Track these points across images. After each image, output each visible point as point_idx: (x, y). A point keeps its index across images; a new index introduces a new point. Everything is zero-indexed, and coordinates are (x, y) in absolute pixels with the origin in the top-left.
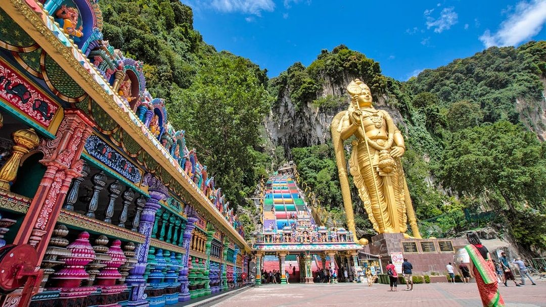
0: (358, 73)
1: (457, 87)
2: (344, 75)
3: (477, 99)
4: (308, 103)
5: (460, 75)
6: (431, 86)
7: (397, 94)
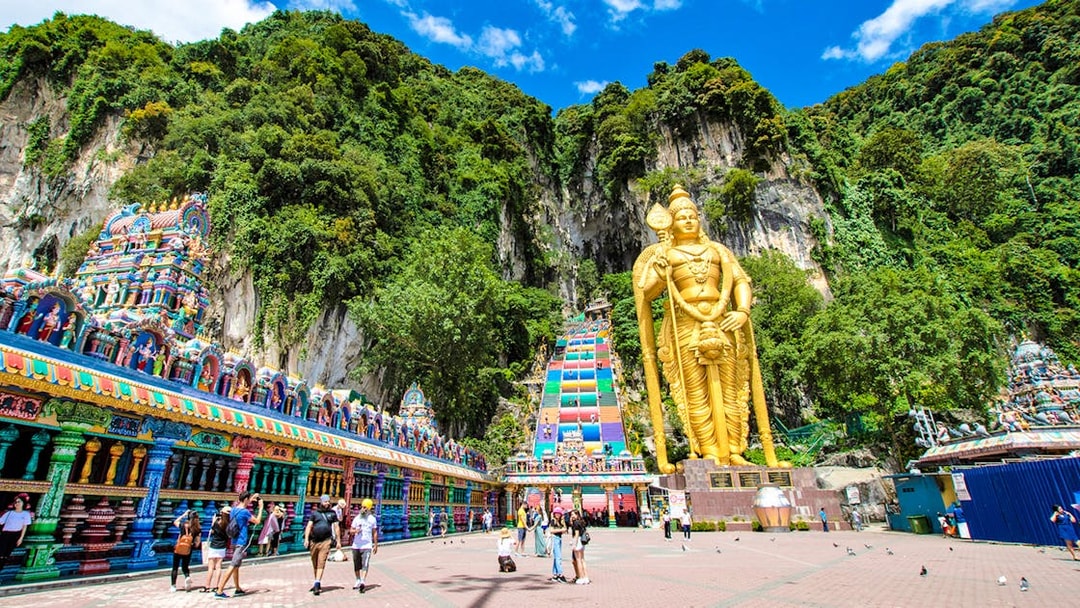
0: (726, 113)
1: (998, 85)
2: (699, 120)
3: (1044, 115)
4: (629, 183)
5: (1006, 55)
6: (936, 86)
7: (809, 153)
